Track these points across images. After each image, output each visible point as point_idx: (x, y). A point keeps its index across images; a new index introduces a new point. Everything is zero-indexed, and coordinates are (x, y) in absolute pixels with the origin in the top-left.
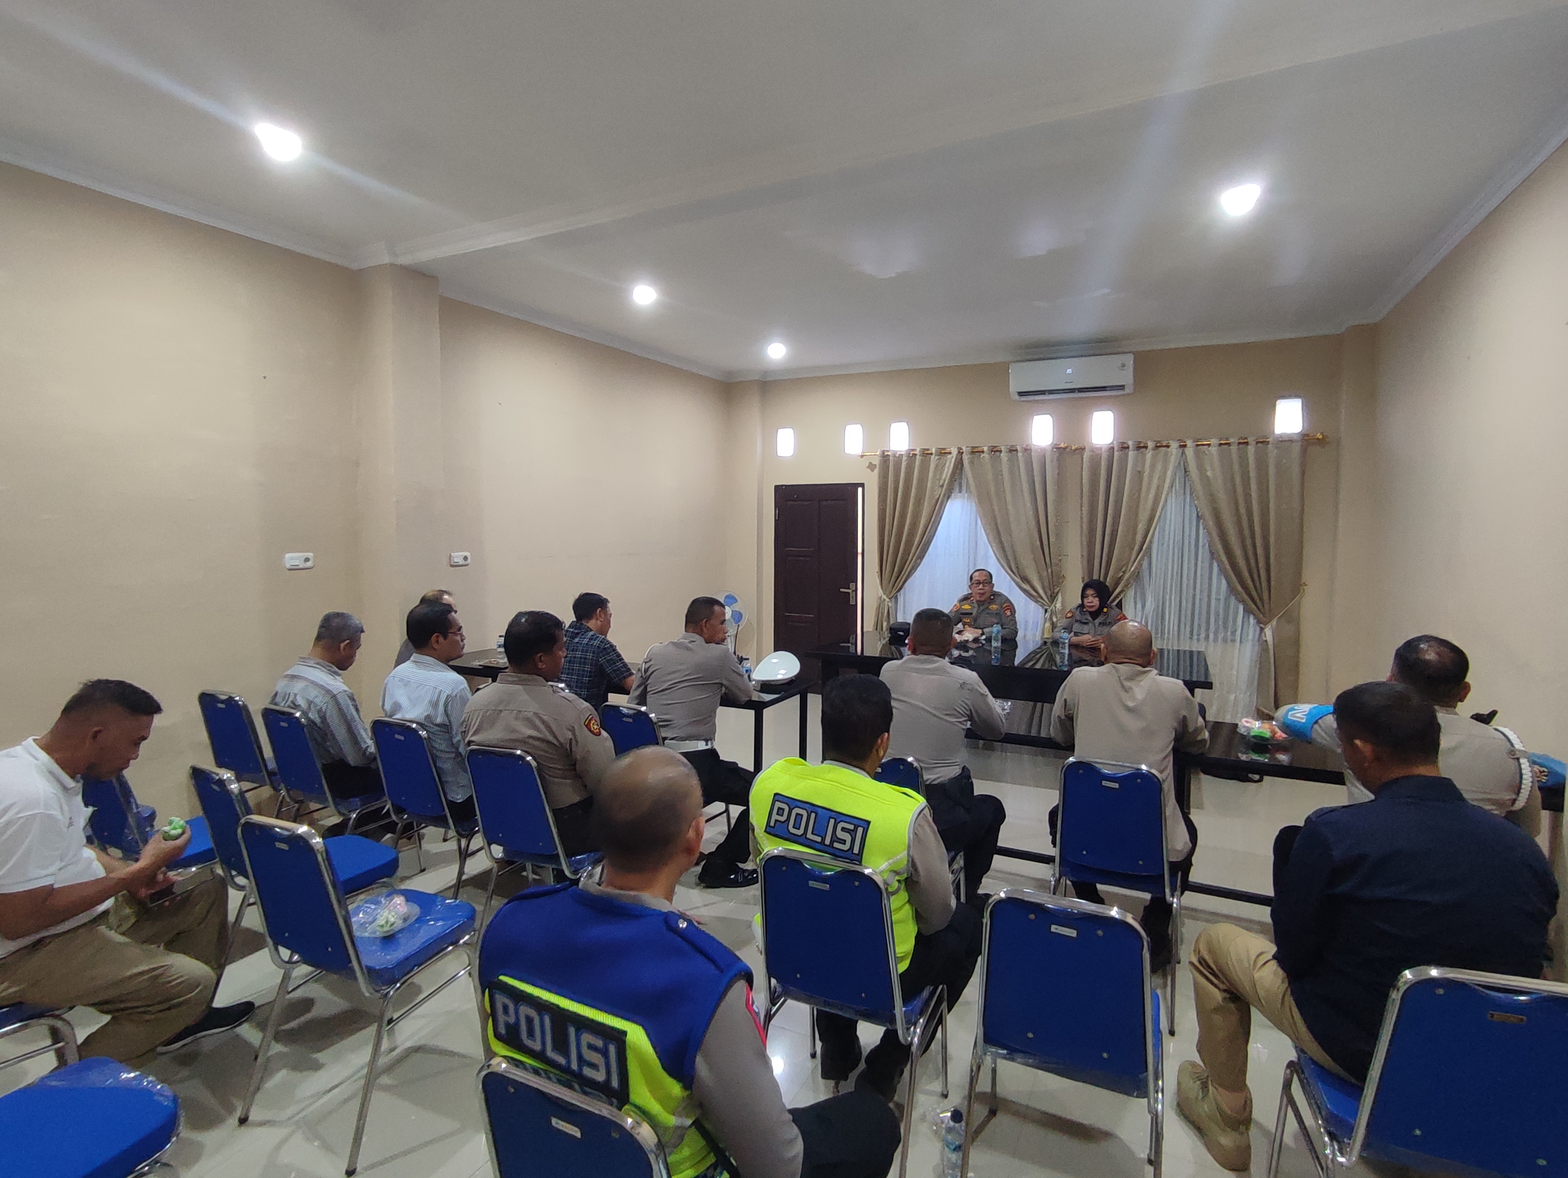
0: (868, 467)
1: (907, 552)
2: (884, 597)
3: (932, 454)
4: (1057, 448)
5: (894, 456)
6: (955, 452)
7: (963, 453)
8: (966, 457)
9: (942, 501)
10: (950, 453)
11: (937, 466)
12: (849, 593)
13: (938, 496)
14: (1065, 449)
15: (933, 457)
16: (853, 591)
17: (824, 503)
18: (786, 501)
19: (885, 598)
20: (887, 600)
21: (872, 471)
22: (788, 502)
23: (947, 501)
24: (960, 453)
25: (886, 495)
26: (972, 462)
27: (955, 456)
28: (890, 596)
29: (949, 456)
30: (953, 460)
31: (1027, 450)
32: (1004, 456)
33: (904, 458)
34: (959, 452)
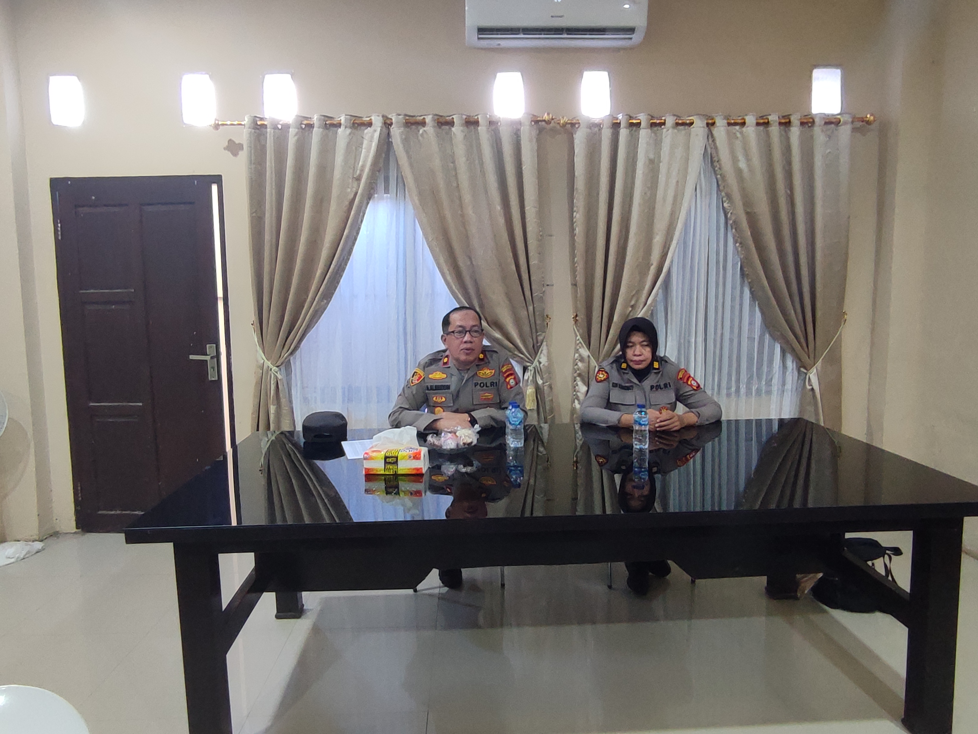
0: (227, 148)
1: (304, 288)
2: (268, 363)
3: (339, 125)
4: (537, 122)
5: (275, 128)
6: (377, 121)
7: (391, 124)
8: (396, 132)
9: (361, 202)
10: (370, 124)
11: (349, 145)
12: (206, 361)
13: (352, 196)
14: (548, 122)
15: (340, 130)
16: (212, 358)
17: (150, 209)
18: (76, 206)
19: (271, 366)
20: (274, 368)
21: (235, 154)
22: (80, 209)
23: (368, 203)
24: (387, 124)
25: (263, 194)
26: (406, 141)
27: (379, 130)
28: (279, 363)
29: (368, 131)
30: (377, 135)
31: (492, 123)
32: (457, 130)
33: (292, 131)
34: (385, 123)
